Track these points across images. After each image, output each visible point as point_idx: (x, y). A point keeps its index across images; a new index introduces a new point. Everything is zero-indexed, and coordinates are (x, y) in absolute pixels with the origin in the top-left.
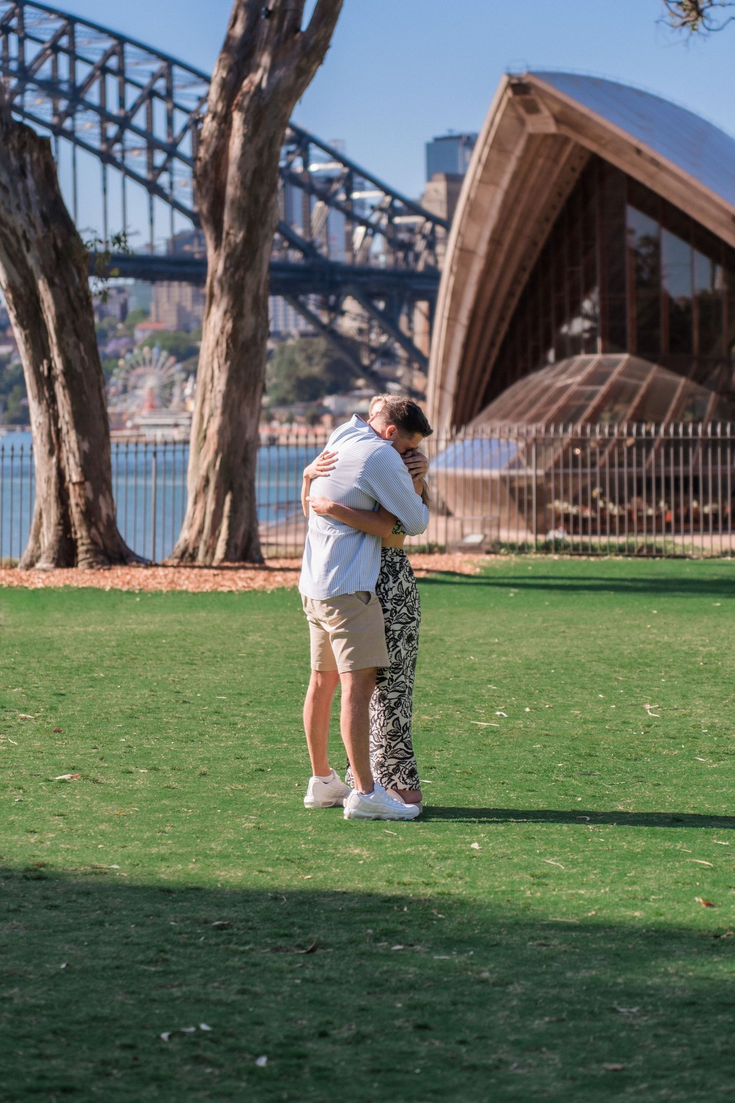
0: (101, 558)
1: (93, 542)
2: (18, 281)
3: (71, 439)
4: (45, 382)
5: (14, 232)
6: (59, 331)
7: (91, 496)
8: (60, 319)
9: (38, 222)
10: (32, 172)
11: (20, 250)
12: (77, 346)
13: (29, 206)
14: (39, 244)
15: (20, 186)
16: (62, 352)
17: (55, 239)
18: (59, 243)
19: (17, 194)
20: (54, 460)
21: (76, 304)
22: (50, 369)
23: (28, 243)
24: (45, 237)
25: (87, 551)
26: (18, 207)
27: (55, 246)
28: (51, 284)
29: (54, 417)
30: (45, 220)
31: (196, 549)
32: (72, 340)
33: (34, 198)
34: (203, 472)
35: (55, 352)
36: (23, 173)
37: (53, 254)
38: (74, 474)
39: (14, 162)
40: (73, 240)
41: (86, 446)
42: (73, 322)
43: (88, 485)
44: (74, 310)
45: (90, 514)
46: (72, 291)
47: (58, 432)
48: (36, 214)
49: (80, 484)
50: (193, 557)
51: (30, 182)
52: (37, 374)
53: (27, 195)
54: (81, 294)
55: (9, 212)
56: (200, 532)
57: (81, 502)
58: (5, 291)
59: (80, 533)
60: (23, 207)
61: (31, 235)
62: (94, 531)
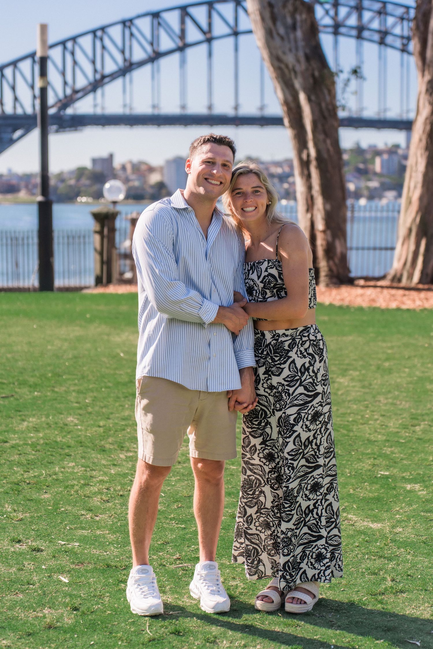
0: (334, 280)
1: (330, 270)
2: (290, 98)
3: (319, 201)
4: (305, 164)
5: (287, 66)
6: (314, 131)
7: (330, 239)
8: (315, 123)
9: (302, 59)
10: (301, 27)
11: (291, 79)
12: (325, 141)
13: (297, 49)
14: (303, 73)
15: (292, 36)
16: (316, 145)
17: (313, 70)
18: (317, 74)
19: (289, 41)
20: (309, 216)
21: (326, 114)
22: (308, 155)
23: (295, 72)
24: (307, 69)
25: (326, 276)
26: (290, 50)
27: (313, 76)
28: (309, 100)
29: (310, 188)
30: (308, 58)
31: (401, 275)
32: (321, 137)
33: (301, 44)
34: (408, 225)
35: (311, 145)
36: (294, 28)
37: (311, 81)
38: (320, 226)
39: (289, 20)
40: (326, 71)
41: (328, 207)
42: (323, 125)
43: (329, 232)
44: (324, 118)
45: (329, 251)
46: (323, 105)
47: (312, 197)
48: (301, 54)
49: (324, 232)
50: (400, 280)
51: (299, 34)
52: (301, 159)
53: (296, 41)
54: (330, 107)
55: (284, 53)
56: (405, 264)
57: (324, 243)
58: (282, 105)
59: (323, 264)
60: (294, 50)
61: (298, 68)
62: (331, 263)
